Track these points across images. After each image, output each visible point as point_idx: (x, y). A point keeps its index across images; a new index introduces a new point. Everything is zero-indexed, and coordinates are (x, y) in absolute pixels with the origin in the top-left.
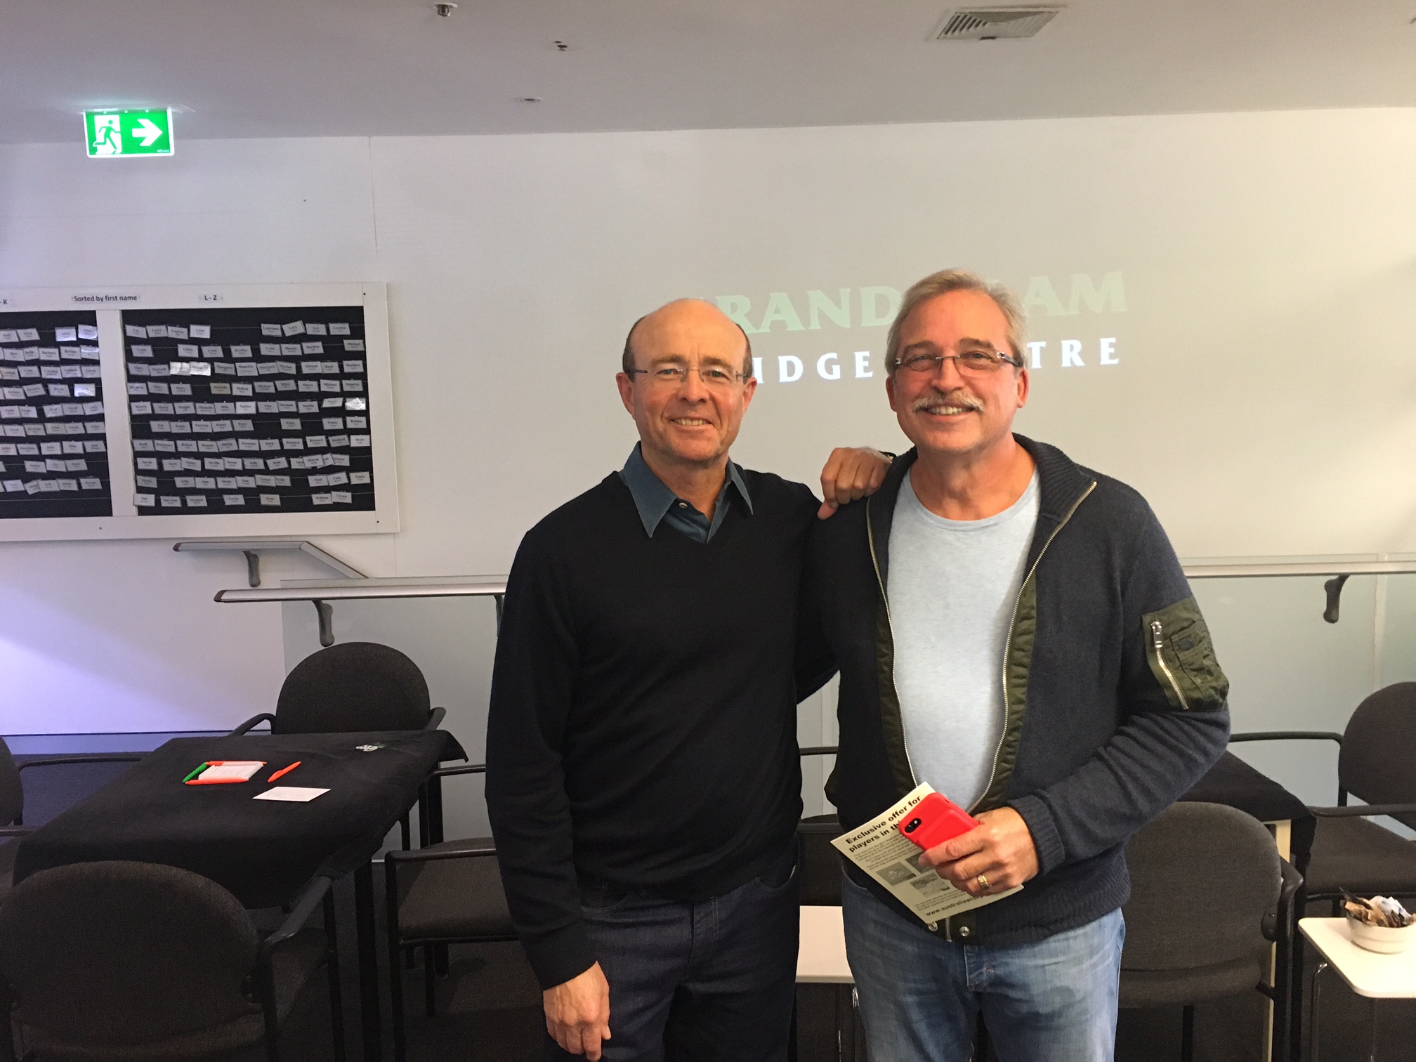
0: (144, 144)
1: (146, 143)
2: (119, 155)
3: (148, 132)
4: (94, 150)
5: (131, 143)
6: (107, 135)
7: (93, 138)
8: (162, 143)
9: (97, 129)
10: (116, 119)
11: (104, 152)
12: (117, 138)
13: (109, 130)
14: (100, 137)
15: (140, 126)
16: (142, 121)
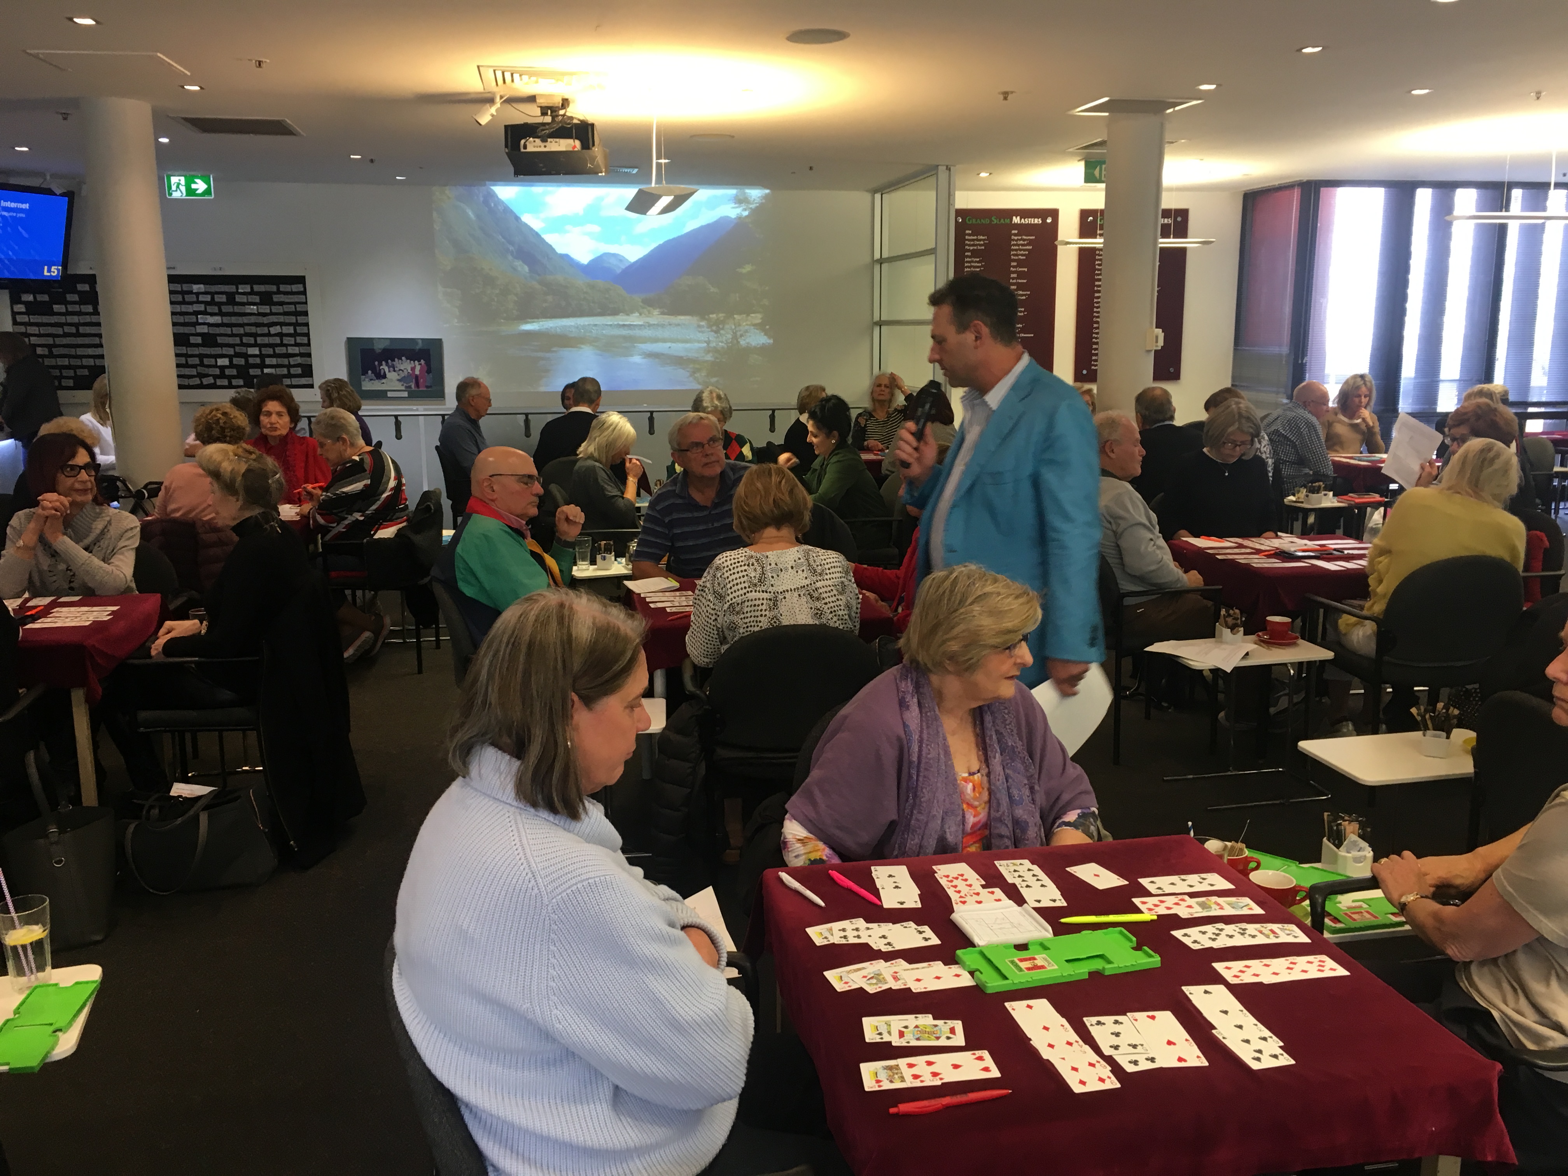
0: (198, 192)
1: (199, 192)
2: (184, 197)
3: (200, 186)
4: (170, 194)
5: (190, 191)
6: (178, 187)
7: (170, 187)
8: (207, 192)
9: (172, 183)
10: (182, 179)
11: (176, 195)
12: (183, 189)
13: (179, 184)
14: (174, 188)
15: (196, 183)
16: (197, 180)
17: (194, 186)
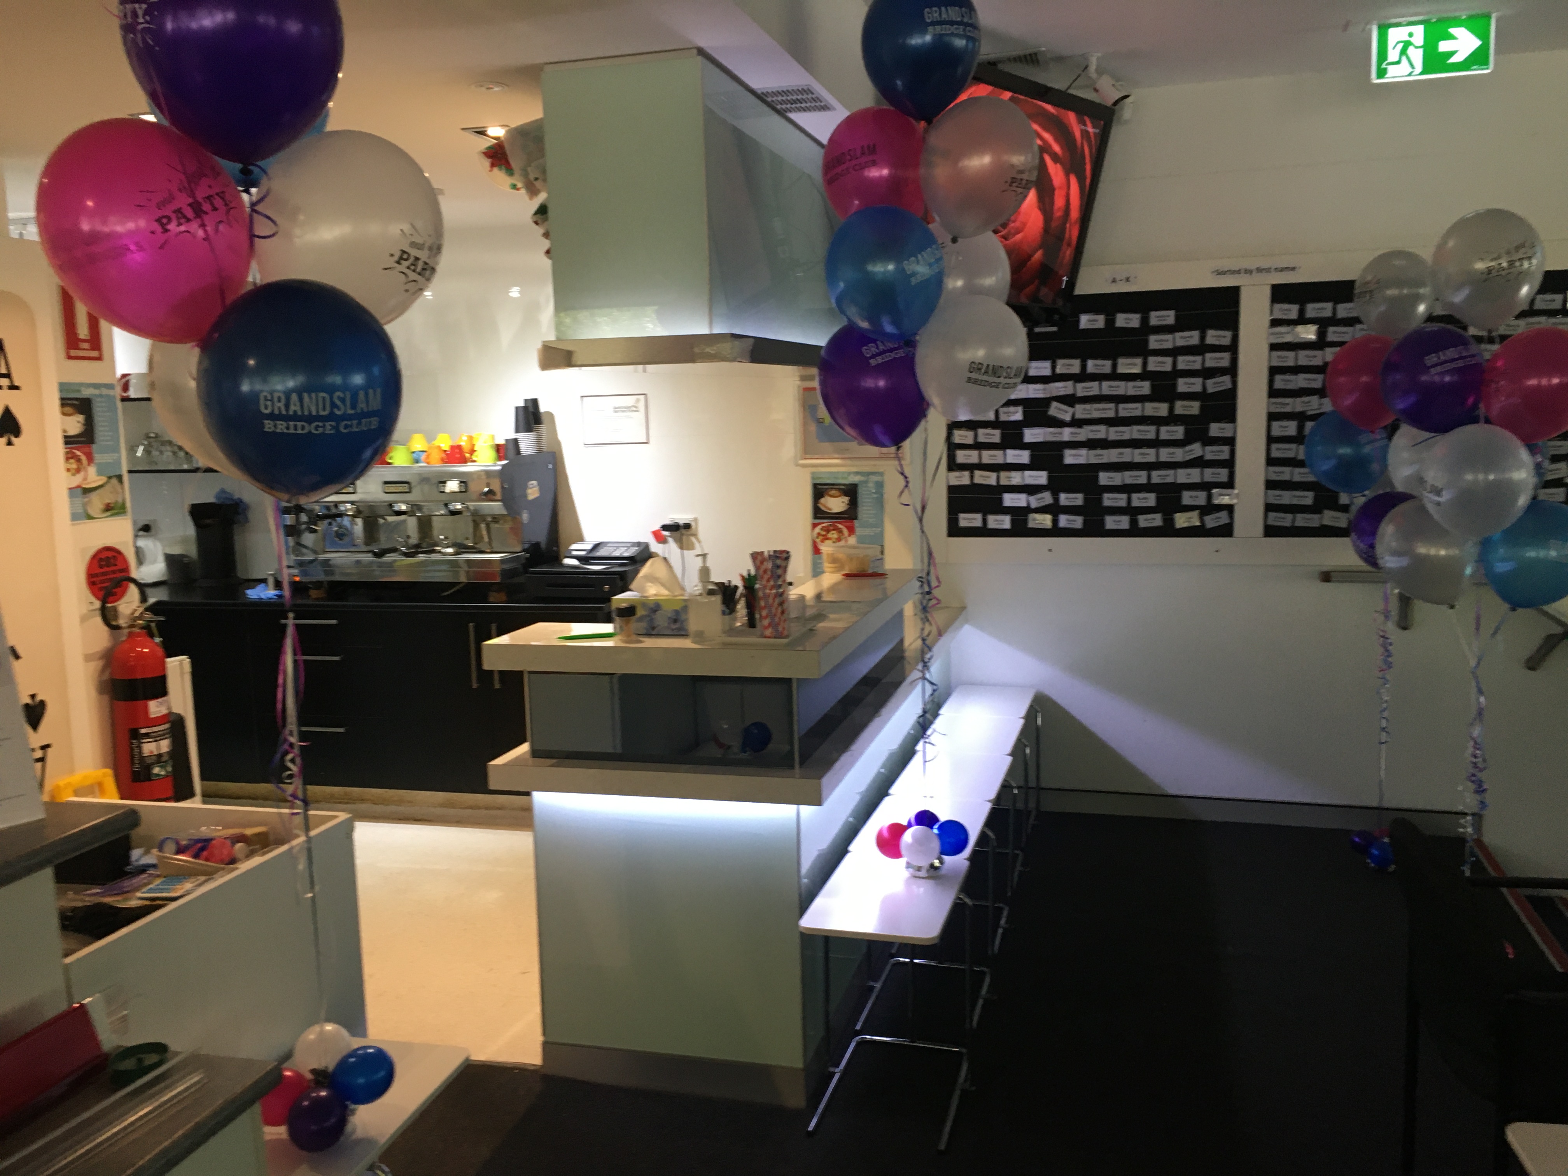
1: (1457, 58)
3: (1462, 43)
4: (1382, 73)
5: (1435, 61)
6: (1403, 52)
12: (1417, 56)
16: (1454, 30)
17: (1444, 46)
